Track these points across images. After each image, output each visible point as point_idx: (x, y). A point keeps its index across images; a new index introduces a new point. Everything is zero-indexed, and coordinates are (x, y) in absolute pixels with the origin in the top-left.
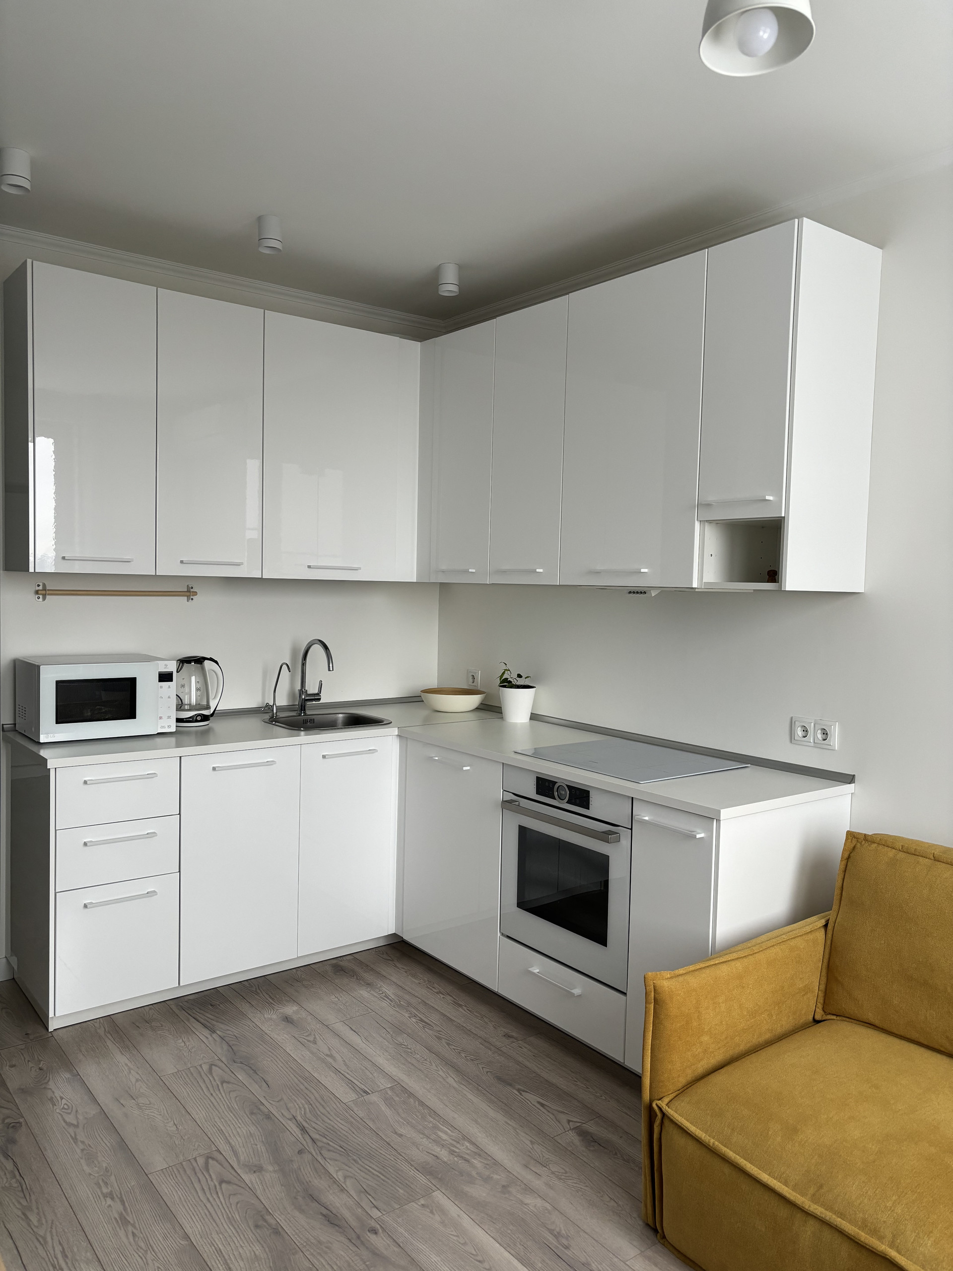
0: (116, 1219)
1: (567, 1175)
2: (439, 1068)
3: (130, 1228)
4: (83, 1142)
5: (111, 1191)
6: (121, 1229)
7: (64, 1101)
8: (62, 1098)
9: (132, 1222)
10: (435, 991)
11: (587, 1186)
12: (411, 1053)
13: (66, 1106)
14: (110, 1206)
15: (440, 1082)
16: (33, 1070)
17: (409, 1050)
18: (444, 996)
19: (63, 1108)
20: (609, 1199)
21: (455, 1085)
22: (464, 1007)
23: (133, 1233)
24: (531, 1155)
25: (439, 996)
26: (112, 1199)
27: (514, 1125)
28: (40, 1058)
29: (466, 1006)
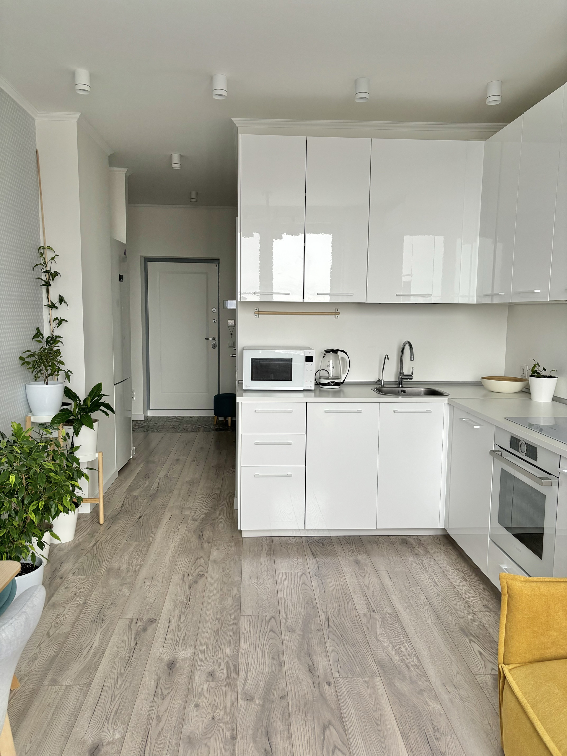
0: (214, 631)
1: (468, 699)
2: (427, 611)
3: (217, 637)
4: (224, 592)
5: (221, 618)
6: (213, 636)
7: (228, 571)
8: (228, 569)
9: (220, 635)
10: (455, 568)
11: (477, 710)
12: (415, 598)
13: (227, 574)
14: (216, 624)
15: (422, 619)
16: (225, 553)
17: (415, 597)
18: (459, 572)
19: (226, 574)
20: (488, 723)
21: (430, 624)
22: (468, 582)
23: (217, 640)
24: (452, 679)
25: (455, 571)
26: (219, 621)
27: (453, 659)
28: (231, 549)
29: (469, 581)
